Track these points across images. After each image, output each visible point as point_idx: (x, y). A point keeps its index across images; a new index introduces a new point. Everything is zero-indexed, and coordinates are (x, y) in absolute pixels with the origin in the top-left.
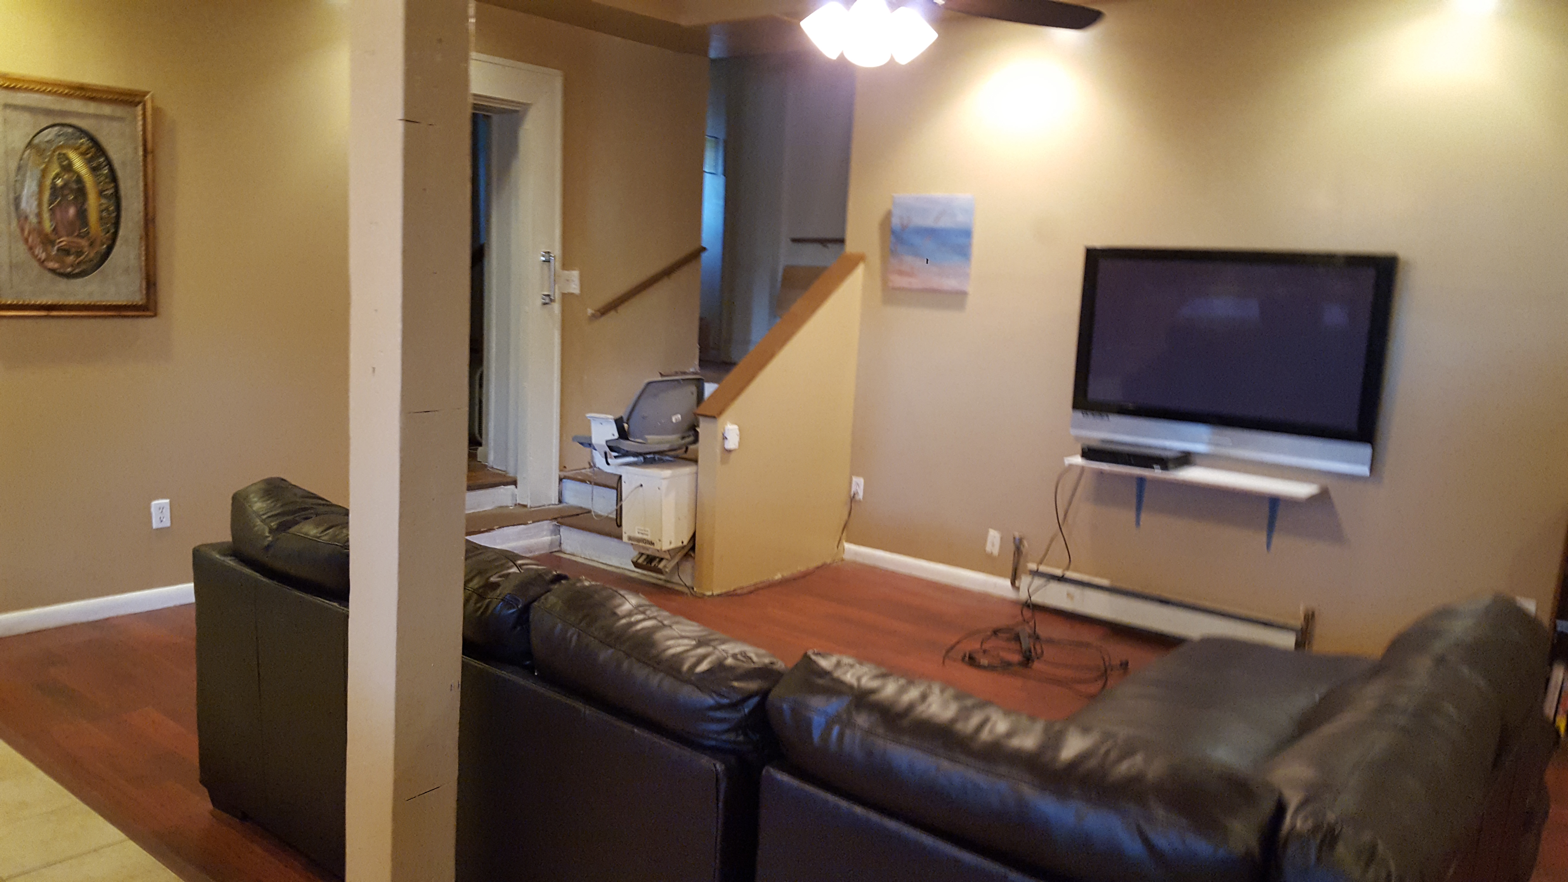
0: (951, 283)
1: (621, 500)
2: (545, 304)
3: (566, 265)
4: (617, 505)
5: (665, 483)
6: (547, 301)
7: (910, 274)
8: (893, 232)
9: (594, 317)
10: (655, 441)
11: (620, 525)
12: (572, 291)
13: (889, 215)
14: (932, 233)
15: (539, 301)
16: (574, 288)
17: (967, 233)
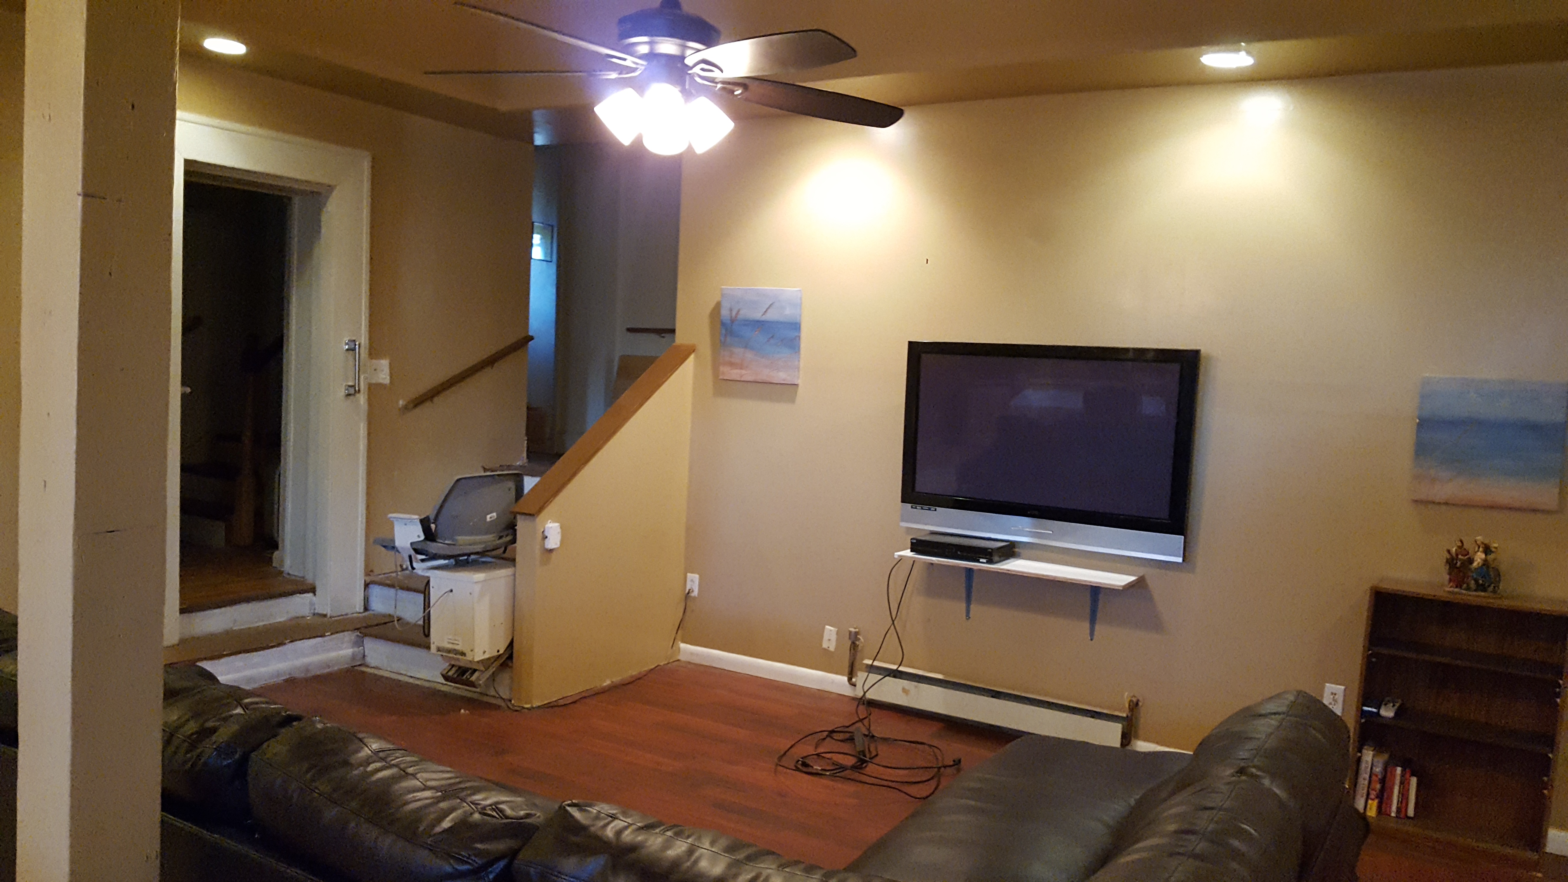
0: (781, 376)
1: (429, 607)
2: (349, 395)
3: (374, 352)
4: (424, 612)
5: (477, 588)
6: (352, 391)
7: (741, 367)
8: (723, 324)
9: (406, 408)
10: (467, 542)
11: (427, 635)
12: (381, 381)
13: (718, 306)
14: (760, 325)
15: (342, 392)
16: (384, 377)
17: (796, 326)
